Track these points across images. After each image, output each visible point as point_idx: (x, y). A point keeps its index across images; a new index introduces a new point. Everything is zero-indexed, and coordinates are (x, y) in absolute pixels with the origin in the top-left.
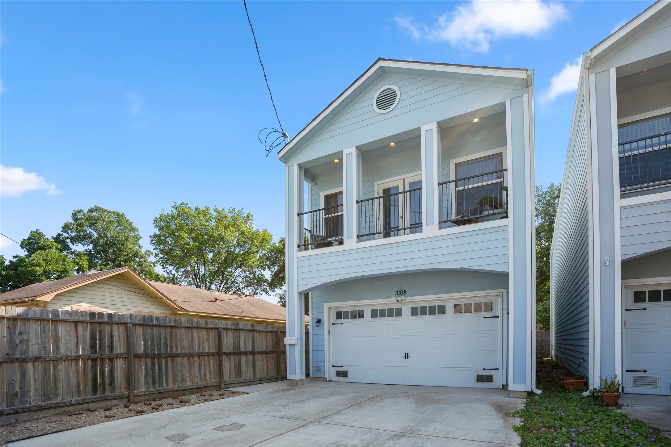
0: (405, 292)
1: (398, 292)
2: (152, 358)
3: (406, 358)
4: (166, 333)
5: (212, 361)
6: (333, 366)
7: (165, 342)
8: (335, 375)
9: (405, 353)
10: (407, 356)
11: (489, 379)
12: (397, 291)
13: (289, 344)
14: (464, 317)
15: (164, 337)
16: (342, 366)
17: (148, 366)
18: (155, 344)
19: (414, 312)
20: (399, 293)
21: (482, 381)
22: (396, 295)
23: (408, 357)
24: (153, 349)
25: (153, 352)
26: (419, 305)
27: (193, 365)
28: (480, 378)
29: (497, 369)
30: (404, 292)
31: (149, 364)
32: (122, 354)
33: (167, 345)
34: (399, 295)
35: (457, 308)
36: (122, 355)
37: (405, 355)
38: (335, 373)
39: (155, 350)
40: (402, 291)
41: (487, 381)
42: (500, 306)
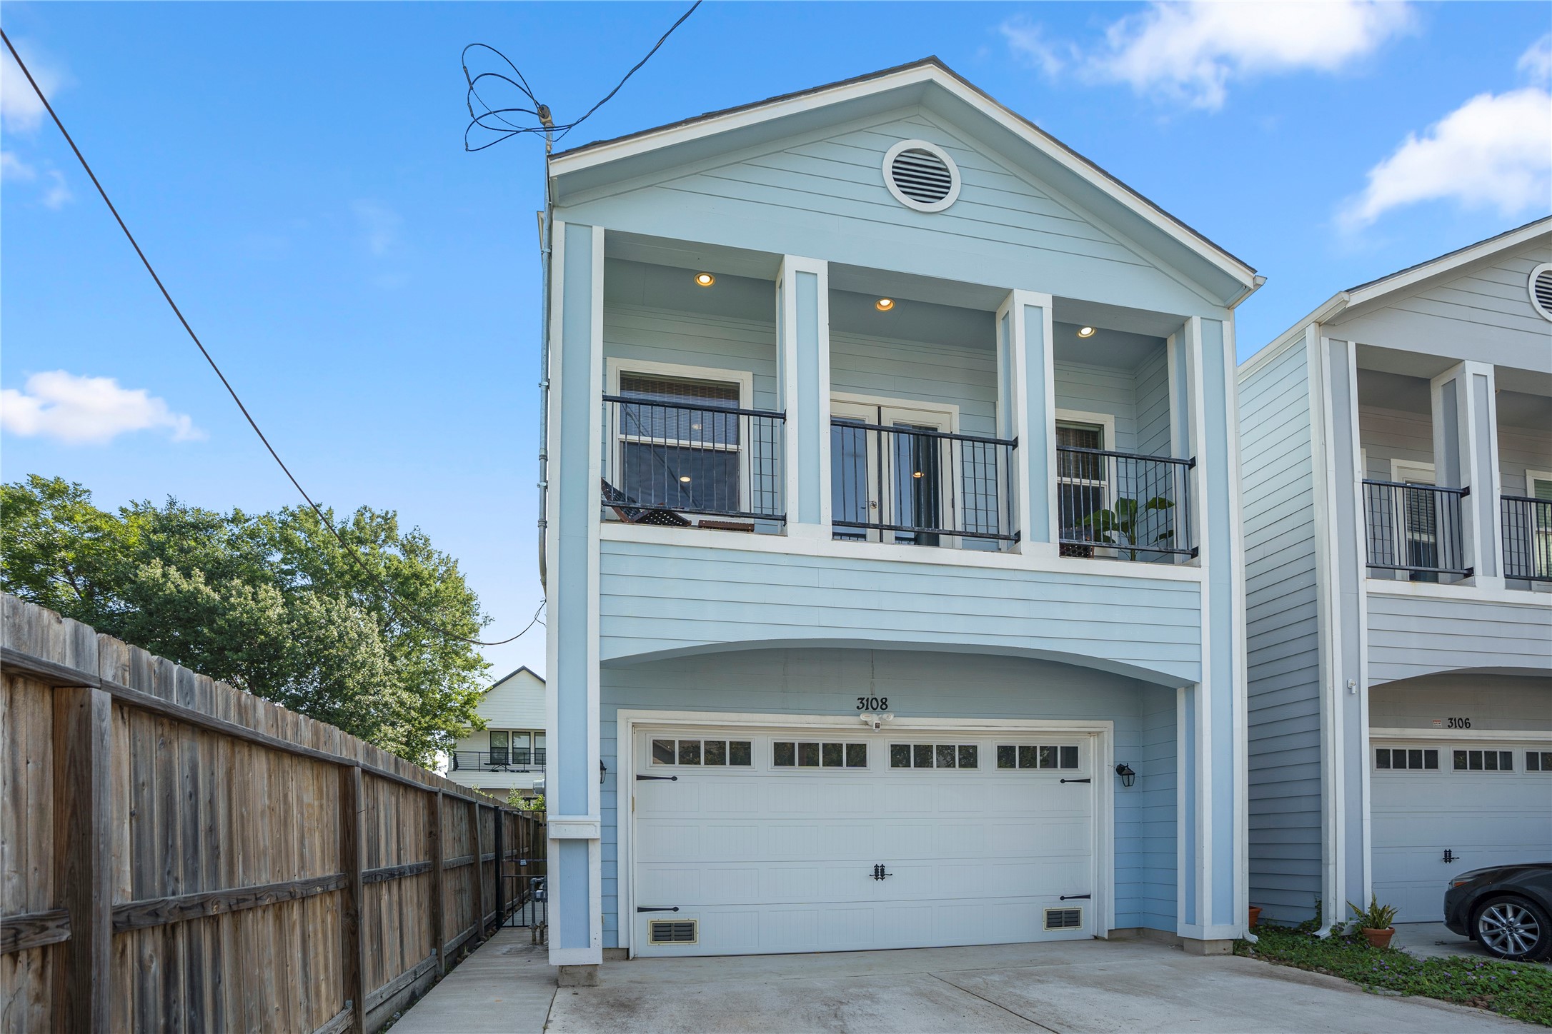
0: (883, 705)
1: (865, 702)
2: (168, 928)
3: (877, 879)
4: (213, 774)
5: (329, 919)
6: (640, 910)
7: (212, 830)
8: (650, 937)
9: (877, 866)
10: (879, 873)
11: (1071, 919)
12: (863, 699)
13: (562, 842)
14: (1018, 775)
15: (208, 799)
16: (676, 909)
17: (150, 984)
18: (179, 842)
19: (900, 756)
20: (866, 704)
21: (1058, 924)
22: (858, 707)
23: (883, 875)
24: (169, 873)
25: (170, 890)
26: (912, 741)
27: (291, 946)
28: (1055, 919)
29: (1088, 897)
30: (880, 704)
31: (156, 968)
32: (39, 924)
33: (218, 847)
34: (867, 708)
35: (1006, 757)
36: (44, 929)
37: (876, 871)
38: (650, 930)
39: (177, 879)
40: (876, 699)
41: (1068, 924)
42: (1092, 758)
